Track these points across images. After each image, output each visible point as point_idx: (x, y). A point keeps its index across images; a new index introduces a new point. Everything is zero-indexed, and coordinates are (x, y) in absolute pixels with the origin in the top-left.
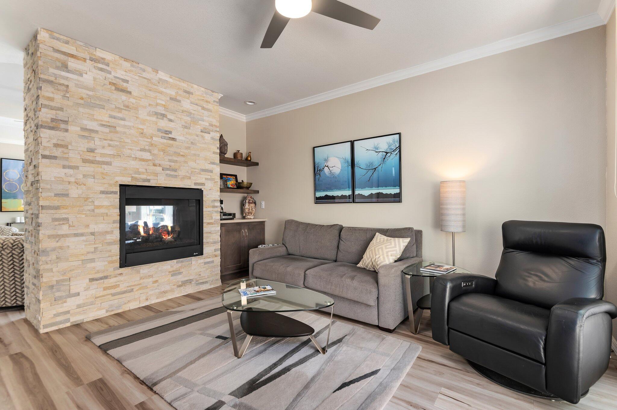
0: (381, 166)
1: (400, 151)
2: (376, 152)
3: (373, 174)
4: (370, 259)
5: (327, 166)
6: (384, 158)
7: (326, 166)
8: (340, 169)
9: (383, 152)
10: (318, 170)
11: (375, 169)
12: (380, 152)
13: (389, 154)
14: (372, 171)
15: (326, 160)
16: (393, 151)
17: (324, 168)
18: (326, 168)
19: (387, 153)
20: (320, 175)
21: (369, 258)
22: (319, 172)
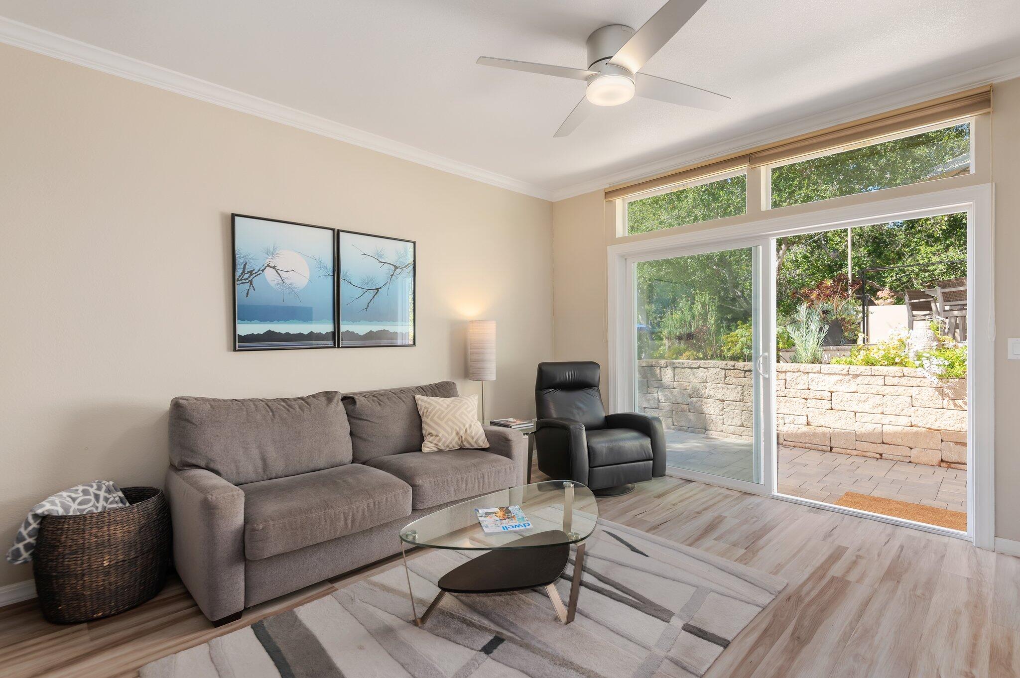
0: (387, 286)
1: (414, 268)
2: (380, 262)
3: (373, 297)
4: (454, 433)
5: (274, 267)
6: (392, 275)
7: (268, 266)
8: (308, 278)
9: (390, 264)
10: (244, 271)
11: (378, 289)
12: (385, 263)
13: (398, 270)
14: (372, 293)
15: (271, 253)
16: (405, 267)
17: (263, 271)
18: (269, 272)
19: (396, 268)
20: (251, 284)
21: (452, 433)
22: (249, 277)
